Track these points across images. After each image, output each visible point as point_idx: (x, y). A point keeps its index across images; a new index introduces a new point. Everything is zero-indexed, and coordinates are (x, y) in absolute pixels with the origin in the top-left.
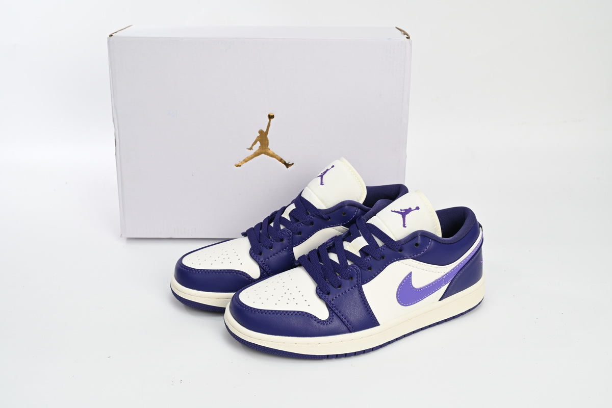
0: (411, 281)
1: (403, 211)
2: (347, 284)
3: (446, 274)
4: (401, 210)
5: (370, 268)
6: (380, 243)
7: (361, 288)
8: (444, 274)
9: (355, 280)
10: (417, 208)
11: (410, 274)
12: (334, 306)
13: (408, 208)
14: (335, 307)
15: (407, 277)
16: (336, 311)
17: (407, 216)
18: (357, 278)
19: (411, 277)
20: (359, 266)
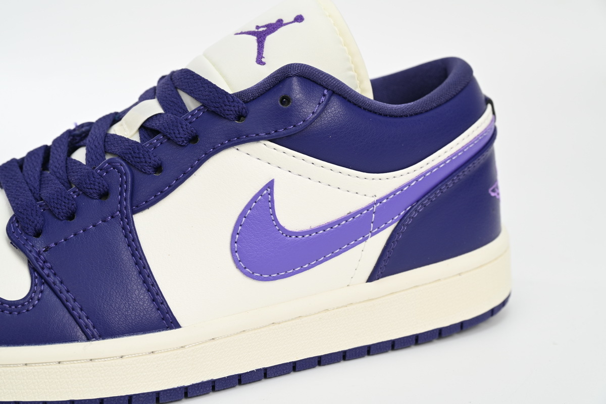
0: (273, 208)
1: (261, 30)
2: (91, 209)
3: (380, 201)
4: (258, 27)
5: (158, 169)
6: (191, 104)
7: (131, 223)
8: (375, 199)
9: (114, 198)
10: (299, 19)
11: (270, 185)
12: (49, 265)
13: (274, 21)
14: (50, 269)
15: (260, 193)
16: (51, 279)
17: (270, 39)
18: (121, 194)
19: (271, 194)
20: (127, 163)
